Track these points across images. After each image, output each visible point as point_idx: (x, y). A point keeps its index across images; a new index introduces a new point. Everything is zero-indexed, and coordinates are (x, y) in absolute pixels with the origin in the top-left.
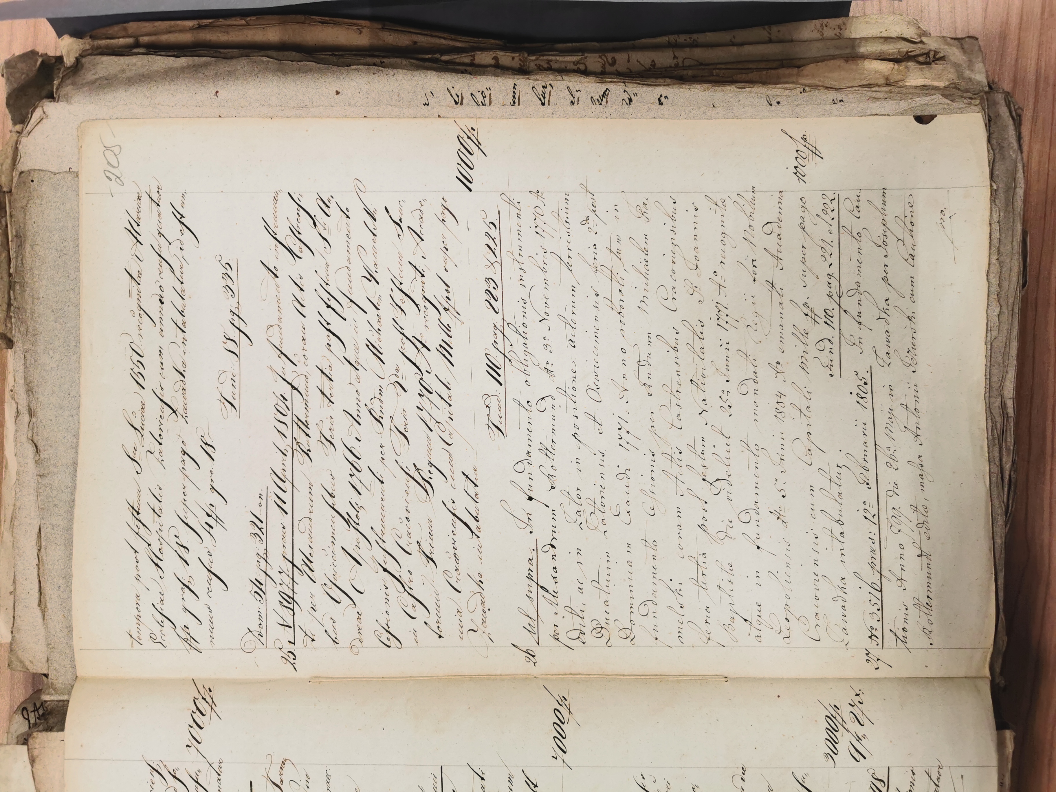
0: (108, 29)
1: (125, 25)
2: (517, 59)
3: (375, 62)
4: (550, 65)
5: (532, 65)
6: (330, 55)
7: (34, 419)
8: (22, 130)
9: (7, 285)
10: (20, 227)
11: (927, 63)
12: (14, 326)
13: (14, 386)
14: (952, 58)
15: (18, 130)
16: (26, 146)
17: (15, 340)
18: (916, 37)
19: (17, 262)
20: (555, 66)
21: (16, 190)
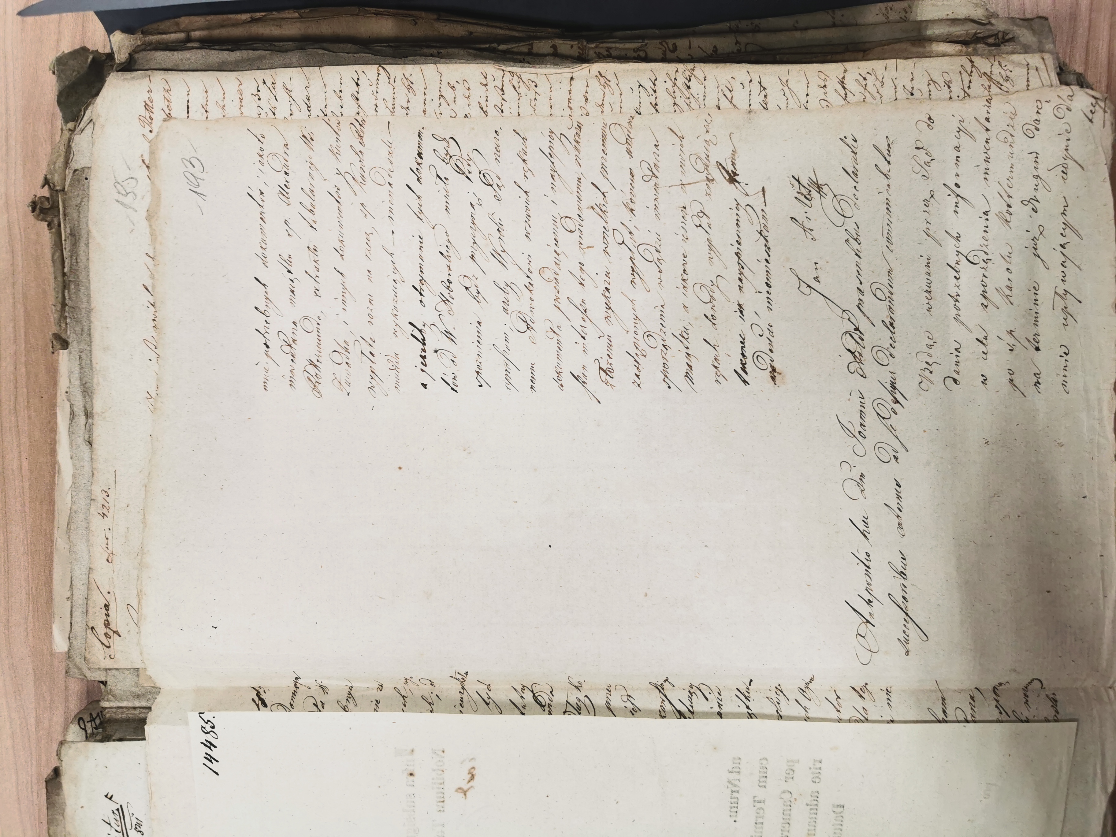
0: (159, 24)
1: (176, 20)
2: (575, 47)
3: (432, 52)
4: (609, 52)
5: (591, 53)
6: (386, 47)
7: (90, 421)
8: (75, 128)
9: (61, 284)
10: (75, 225)
11: (997, 45)
12: (68, 326)
13: (69, 387)
14: (1022, 39)
15: (71, 128)
16: (79, 144)
17: (70, 341)
18: (984, 19)
19: (71, 260)
20: (614, 53)
21: (70, 188)
